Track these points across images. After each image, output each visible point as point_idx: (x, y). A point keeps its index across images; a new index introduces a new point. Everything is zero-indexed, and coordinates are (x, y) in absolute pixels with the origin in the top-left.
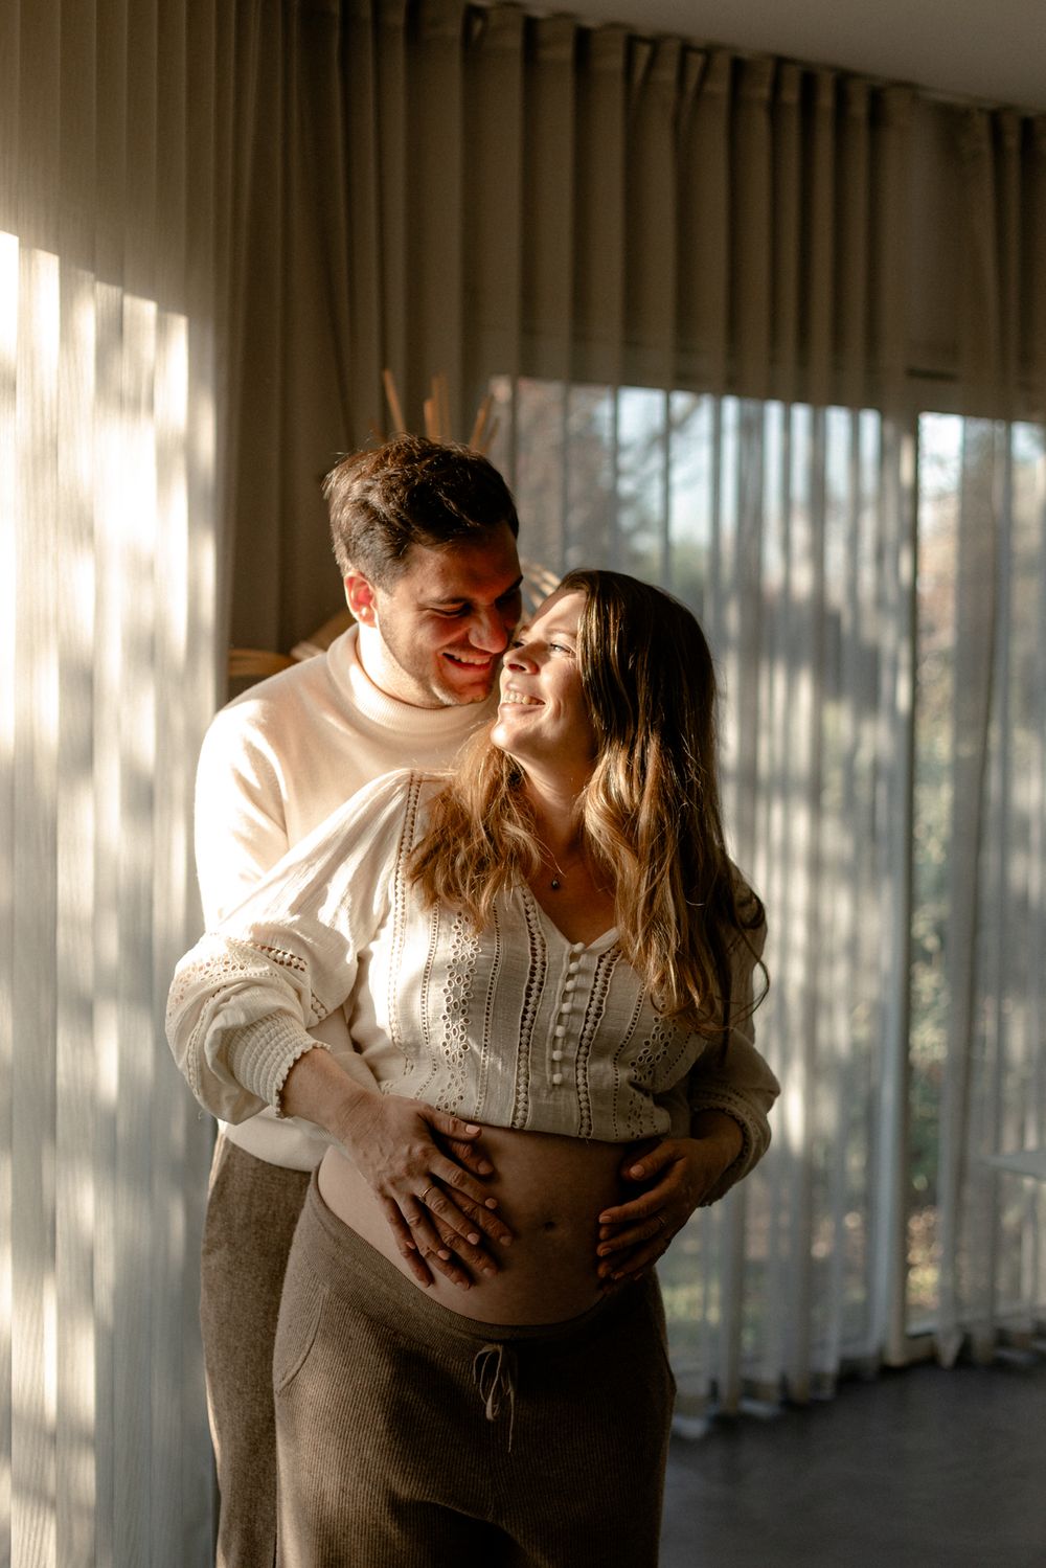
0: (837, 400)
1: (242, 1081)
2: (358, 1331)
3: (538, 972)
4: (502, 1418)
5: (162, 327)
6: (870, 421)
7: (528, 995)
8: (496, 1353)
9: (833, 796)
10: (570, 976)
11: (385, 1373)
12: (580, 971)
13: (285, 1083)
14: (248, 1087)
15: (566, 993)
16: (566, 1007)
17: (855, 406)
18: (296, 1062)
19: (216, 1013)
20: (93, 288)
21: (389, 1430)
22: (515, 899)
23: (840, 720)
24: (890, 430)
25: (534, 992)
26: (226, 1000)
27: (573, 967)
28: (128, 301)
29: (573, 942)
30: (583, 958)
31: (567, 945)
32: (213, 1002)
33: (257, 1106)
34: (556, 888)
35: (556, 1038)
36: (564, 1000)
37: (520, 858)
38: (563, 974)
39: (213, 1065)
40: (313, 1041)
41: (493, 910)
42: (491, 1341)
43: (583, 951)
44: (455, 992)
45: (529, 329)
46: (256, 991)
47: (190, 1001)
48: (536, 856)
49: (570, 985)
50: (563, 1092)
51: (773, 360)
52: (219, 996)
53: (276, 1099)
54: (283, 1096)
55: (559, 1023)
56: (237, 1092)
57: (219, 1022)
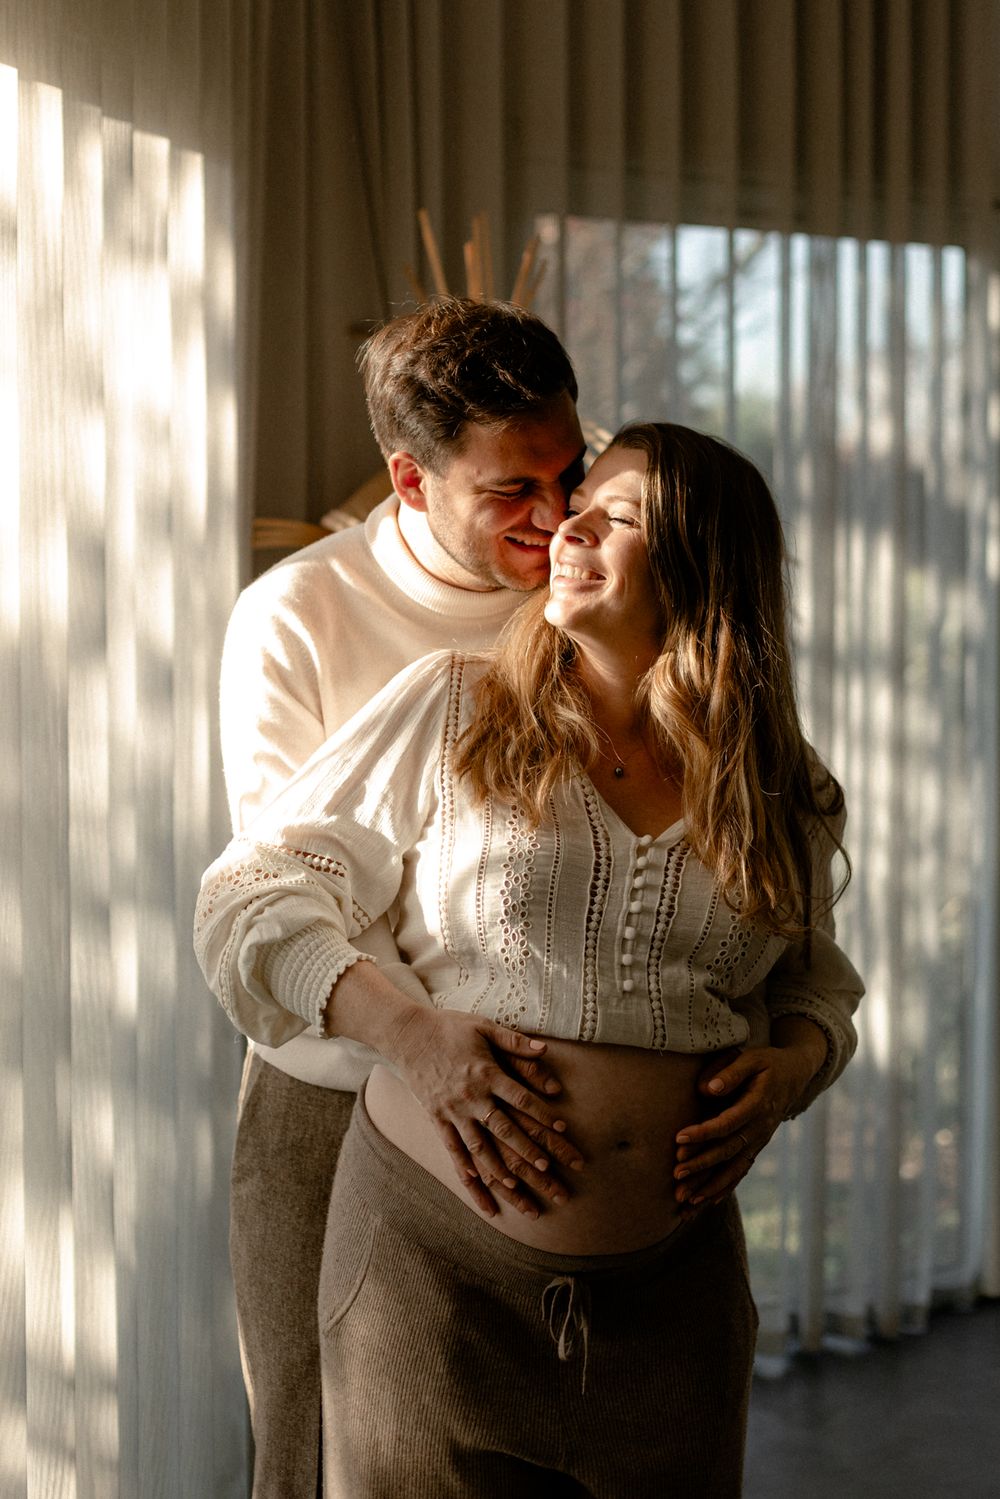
0: (917, 238)
1: (280, 998)
3: (603, 868)
4: (575, 1359)
5: (176, 165)
6: (953, 259)
7: (593, 894)
8: (567, 1288)
9: (917, 673)
10: (638, 872)
11: (445, 1310)
12: (649, 866)
13: (329, 1000)
14: (288, 1007)
15: (634, 890)
16: (635, 907)
17: (938, 242)
18: (340, 977)
19: (249, 927)
20: (100, 126)
21: (450, 1372)
22: (574, 790)
23: (924, 589)
24: (975, 269)
25: (600, 890)
26: (260, 911)
27: (641, 862)
28: (138, 137)
29: (640, 834)
30: (651, 851)
31: (633, 838)
32: (245, 915)
33: (298, 1026)
35: (624, 940)
36: (632, 899)
37: (576, 745)
38: (630, 870)
39: (249, 984)
40: (358, 954)
41: (550, 804)
42: (561, 1274)
43: (651, 845)
44: (513, 893)
46: (292, 900)
47: (220, 914)
48: (594, 745)
49: (638, 882)
50: (635, 1000)
51: (846, 193)
52: (256, 905)
53: (319, 1019)
54: (327, 1015)
55: (628, 923)
56: (275, 1011)
57: (253, 937)
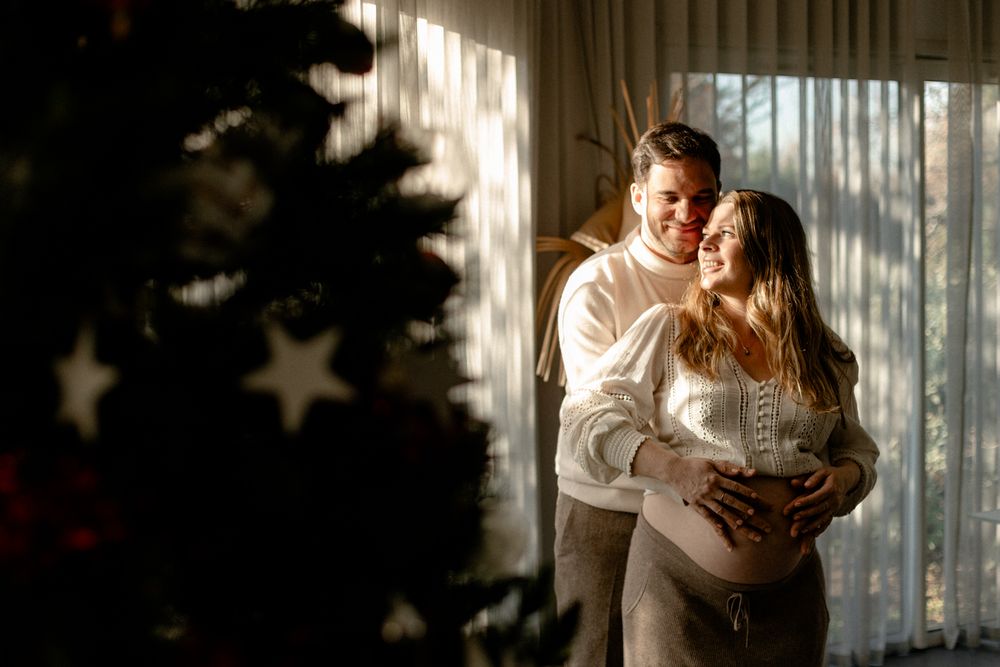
1: (608, 461)
2: (668, 587)
3: (745, 398)
4: (742, 630)
5: (504, 62)
7: (742, 410)
8: (739, 598)
10: (761, 398)
12: (766, 395)
13: (634, 459)
14: (613, 465)
15: (760, 407)
16: (761, 413)
18: (639, 448)
19: (592, 428)
20: (474, 47)
21: (684, 634)
22: (728, 364)
25: (744, 408)
26: (596, 421)
27: (762, 393)
28: (490, 51)
29: (760, 382)
30: (766, 388)
31: (757, 384)
32: (589, 423)
33: (618, 473)
34: (748, 354)
35: (758, 429)
36: (760, 410)
38: (758, 397)
39: (595, 455)
40: (644, 437)
42: (736, 592)
43: (765, 385)
44: (706, 412)
45: (693, 44)
46: (610, 414)
48: (735, 341)
49: (762, 402)
50: (766, 455)
52: (593, 418)
53: (628, 468)
54: (633, 465)
55: (759, 421)
56: (606, 467)
57: (595, 432)
